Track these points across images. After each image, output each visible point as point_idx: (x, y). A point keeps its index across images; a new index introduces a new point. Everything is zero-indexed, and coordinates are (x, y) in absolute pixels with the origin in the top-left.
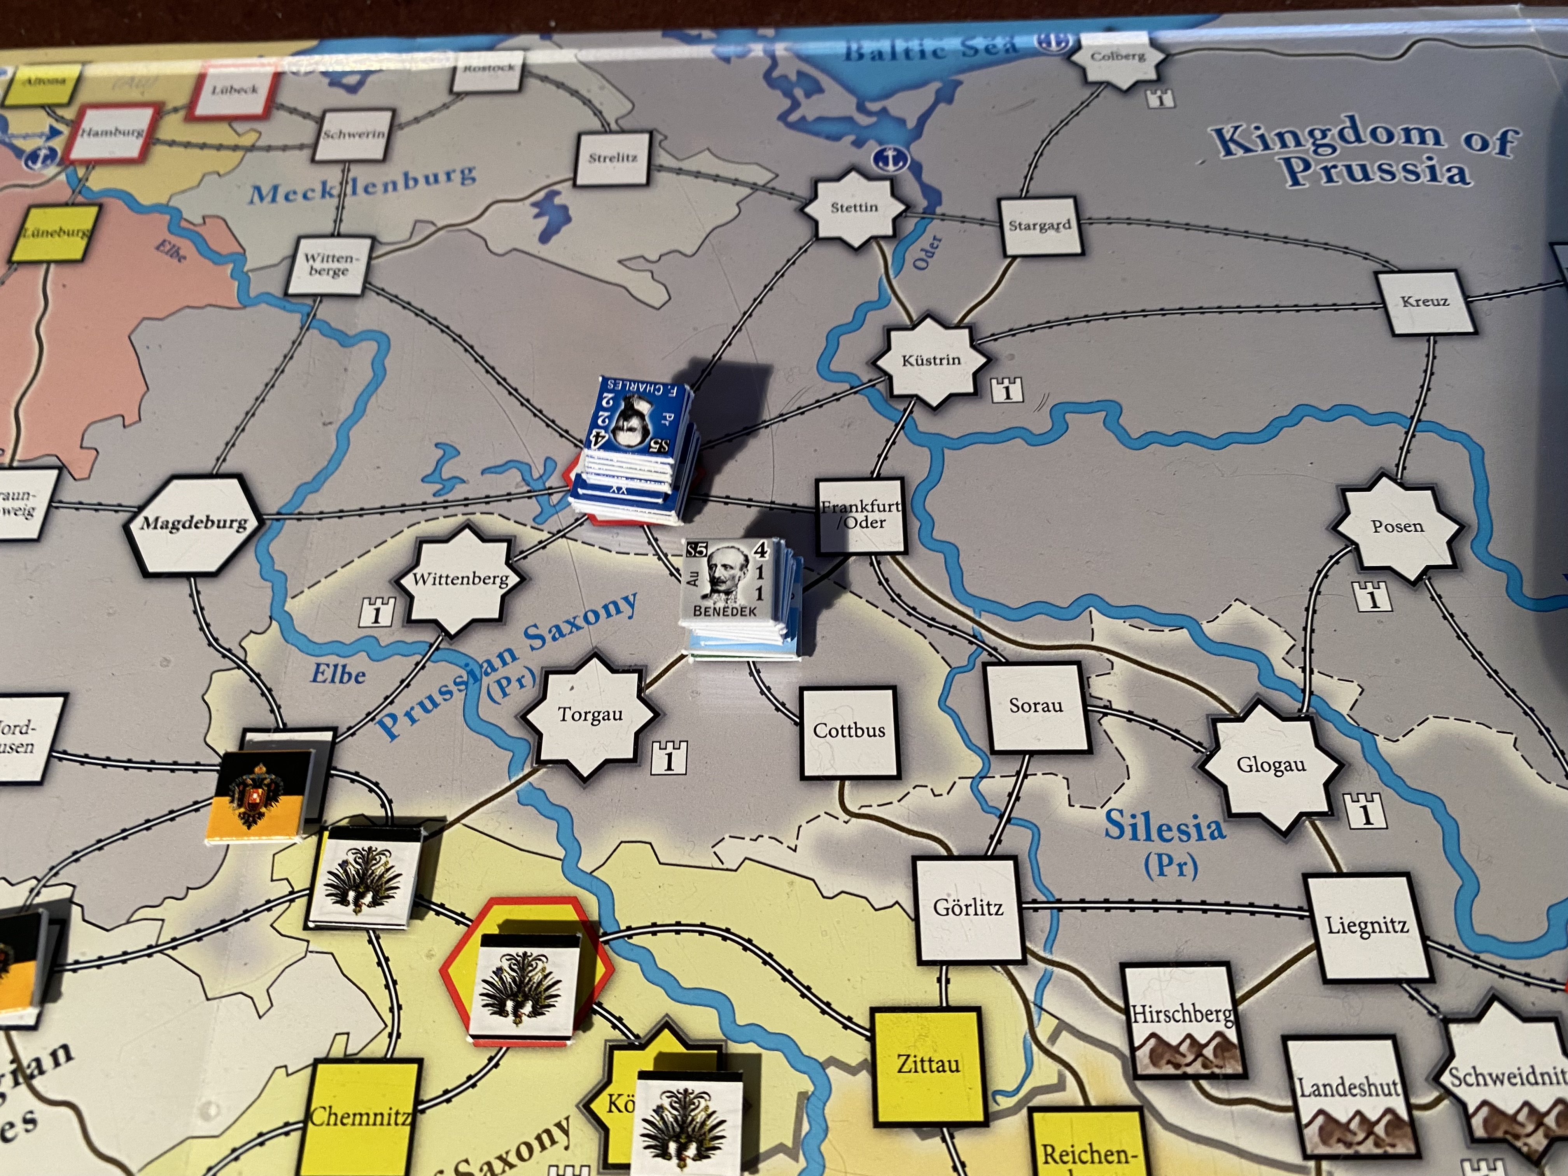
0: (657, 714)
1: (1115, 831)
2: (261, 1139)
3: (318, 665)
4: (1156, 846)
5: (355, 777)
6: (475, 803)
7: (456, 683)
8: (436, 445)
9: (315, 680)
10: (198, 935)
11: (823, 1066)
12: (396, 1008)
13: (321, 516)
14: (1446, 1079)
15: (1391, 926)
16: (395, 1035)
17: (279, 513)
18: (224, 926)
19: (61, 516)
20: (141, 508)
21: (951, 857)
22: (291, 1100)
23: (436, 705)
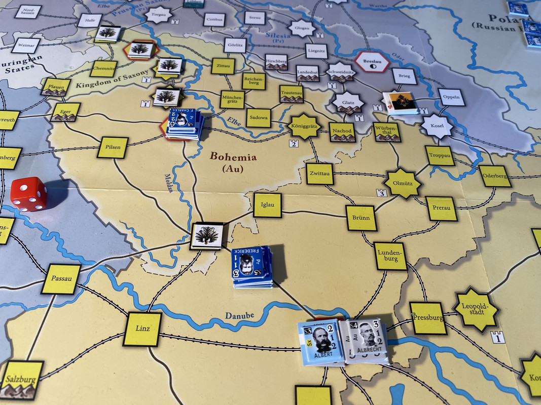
0: (173, 15)
1: (267, 36)
2: (83, 71)
4: (276, 38)
5: (106, 21)
6: (133, 26)
7: (130, 8)
9: (98, 6)
10: (70, 43)
11: (202, 65)
12: (113, 54)
14: (327, 72)
15: (321, 51)
16: (112, 57)
18: (76, 42)
21: (233, 38)
22: (89, 66)
23: (125, 11)
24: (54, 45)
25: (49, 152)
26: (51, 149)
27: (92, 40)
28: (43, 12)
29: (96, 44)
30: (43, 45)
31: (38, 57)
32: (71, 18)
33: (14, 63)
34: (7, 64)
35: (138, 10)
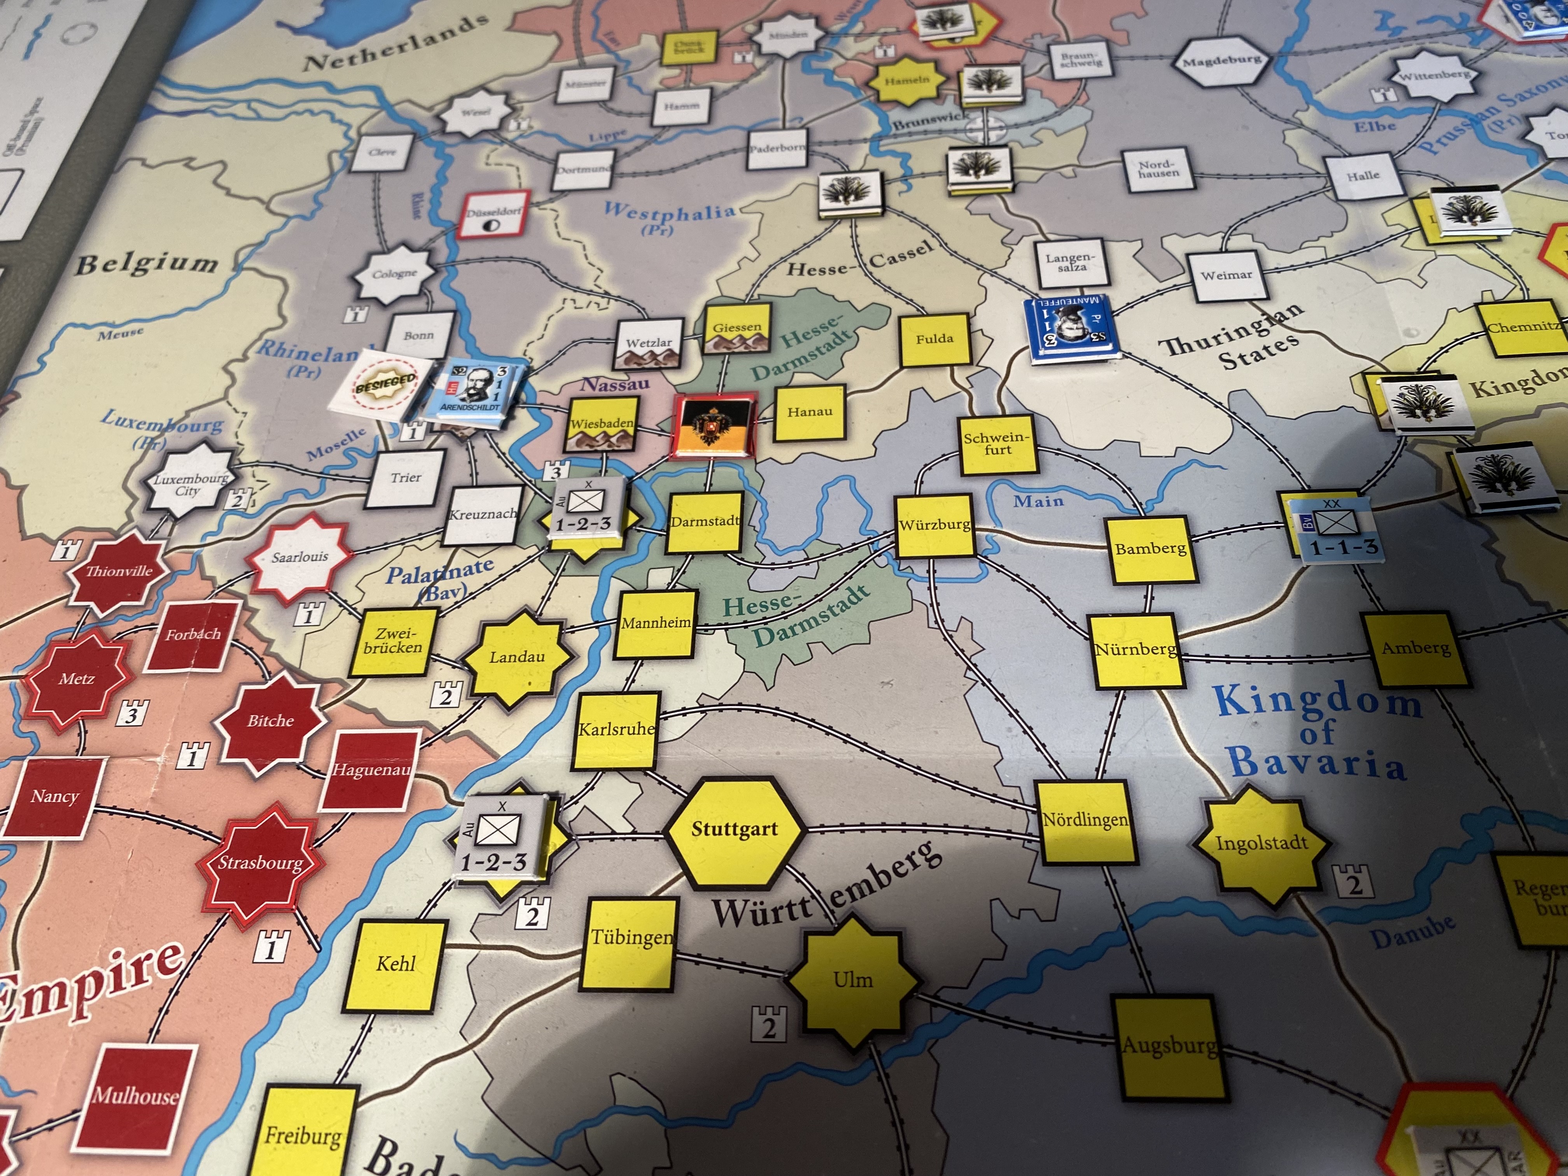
2: (1459, 342)
3: (1357, 125)
5: (1419, 173)
6: (1514, 180)
7: (1464, 125)
8: (1376, 12)
9: (1358, 130)
10: (1353, 253)
12: (1517, 277)
13: (1311, 53)
16: (1525, 289)
17: (1280, 52)
18: (1367, 249)
19: (1122, 65)
20: (1177, 57)
22: (1470, 324)
23: (1456, 137)
24: (1309, 265)
25: (1541, 619)
26: (1542, 610)
27: (1417, 236)
28: (1202, 166)
29: (1440, 251)
30: (1278, 270)
31: (1289, 310)
32: (1301, 176)
33: (1227, 334)
34: (1212, 342)
35: (1494, 127)
